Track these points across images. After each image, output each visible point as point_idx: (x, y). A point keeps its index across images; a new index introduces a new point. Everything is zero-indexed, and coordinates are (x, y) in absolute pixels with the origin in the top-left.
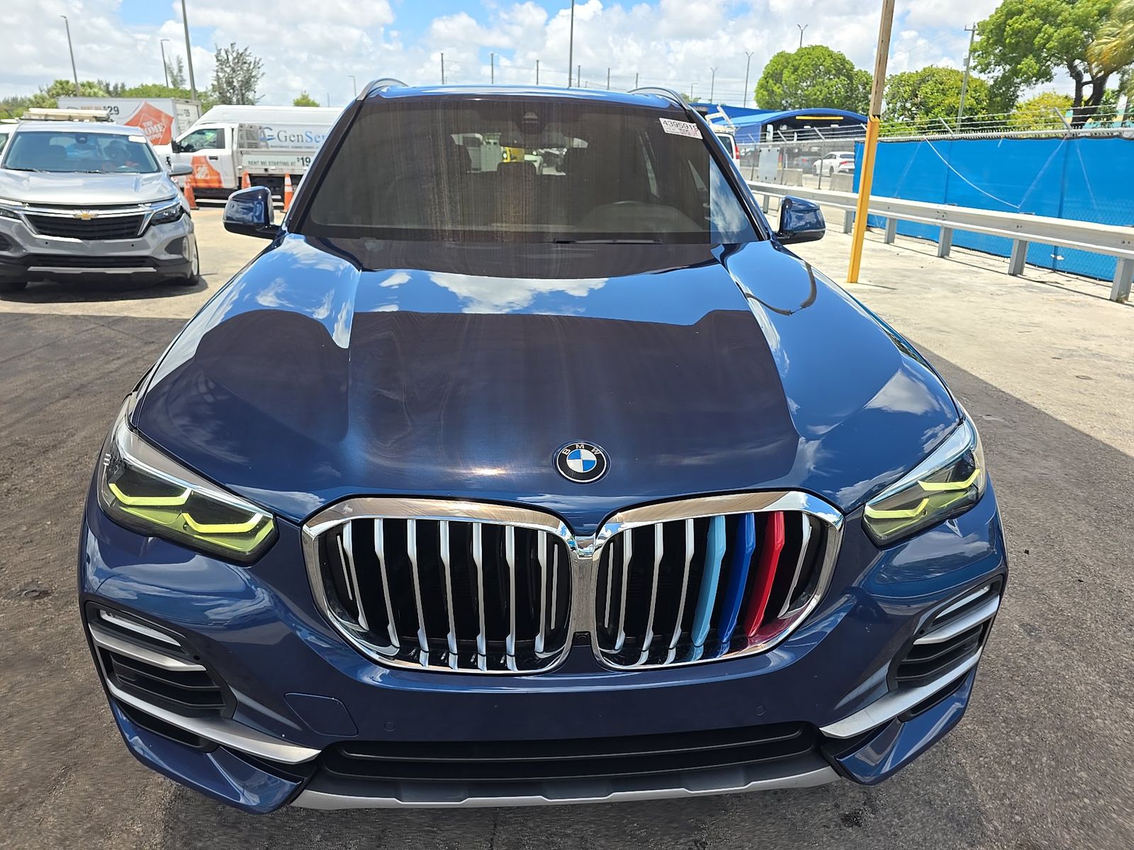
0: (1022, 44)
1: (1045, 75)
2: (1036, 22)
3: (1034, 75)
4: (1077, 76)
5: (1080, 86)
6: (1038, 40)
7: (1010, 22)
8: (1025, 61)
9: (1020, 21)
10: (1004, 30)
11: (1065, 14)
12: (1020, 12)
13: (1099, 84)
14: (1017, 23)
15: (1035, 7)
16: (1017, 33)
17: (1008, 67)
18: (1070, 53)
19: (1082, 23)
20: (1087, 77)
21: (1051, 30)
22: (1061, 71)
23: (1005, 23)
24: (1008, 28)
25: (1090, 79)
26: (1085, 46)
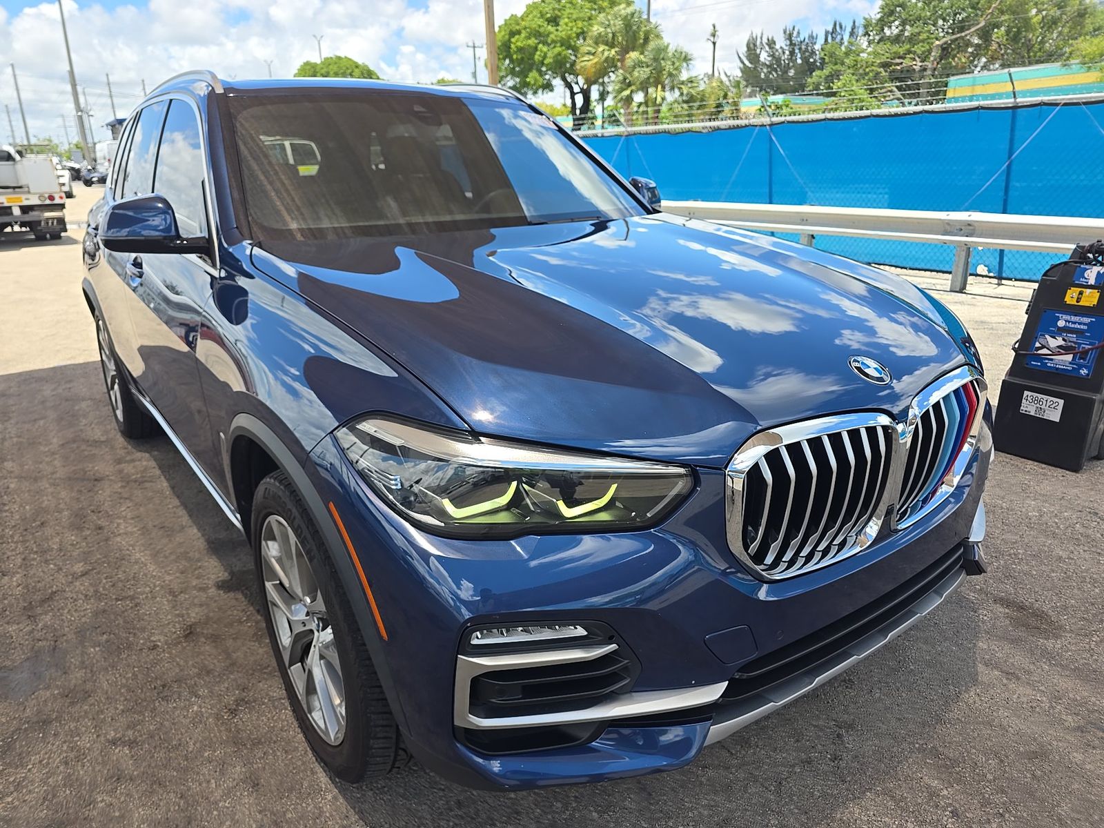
0: (526, 59)
1: (548, 87)
2: (532, 41)
3: (540, 87)
4: (569, 86)
5: (573, 94)
6: (537, 57)
7: (513, 40)
8: (531, 75)
9: (521, 39)
10: (510, 48)
11: (552, 36)
12: (519, 33)
13: (586, 94)
14: (518, 42)
15: (529, 28)
16: (520, 50)
17: (518, 80)
18: (563, 68)
19: (566, 43)
20: (576, 89)
21: (545, 49)
22: (557, 82)
23: (509, 40)
24: (512, 46)
25: (579, 90)
26: (573, 64)
